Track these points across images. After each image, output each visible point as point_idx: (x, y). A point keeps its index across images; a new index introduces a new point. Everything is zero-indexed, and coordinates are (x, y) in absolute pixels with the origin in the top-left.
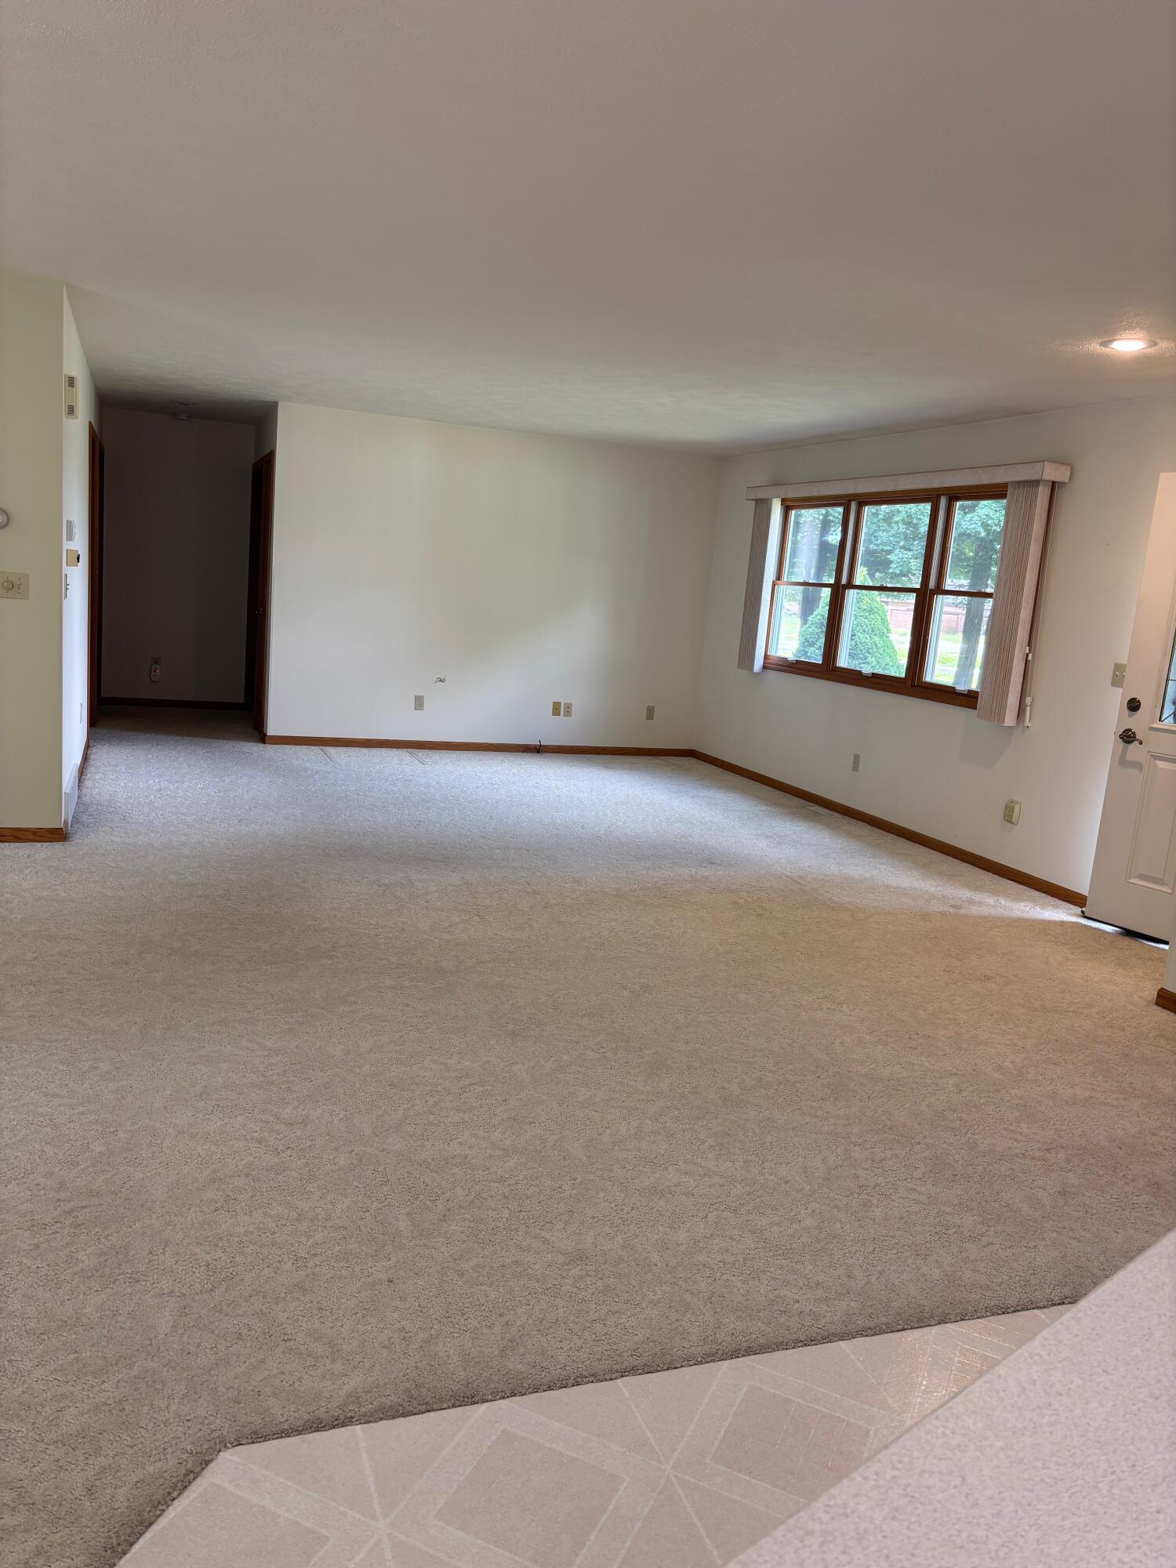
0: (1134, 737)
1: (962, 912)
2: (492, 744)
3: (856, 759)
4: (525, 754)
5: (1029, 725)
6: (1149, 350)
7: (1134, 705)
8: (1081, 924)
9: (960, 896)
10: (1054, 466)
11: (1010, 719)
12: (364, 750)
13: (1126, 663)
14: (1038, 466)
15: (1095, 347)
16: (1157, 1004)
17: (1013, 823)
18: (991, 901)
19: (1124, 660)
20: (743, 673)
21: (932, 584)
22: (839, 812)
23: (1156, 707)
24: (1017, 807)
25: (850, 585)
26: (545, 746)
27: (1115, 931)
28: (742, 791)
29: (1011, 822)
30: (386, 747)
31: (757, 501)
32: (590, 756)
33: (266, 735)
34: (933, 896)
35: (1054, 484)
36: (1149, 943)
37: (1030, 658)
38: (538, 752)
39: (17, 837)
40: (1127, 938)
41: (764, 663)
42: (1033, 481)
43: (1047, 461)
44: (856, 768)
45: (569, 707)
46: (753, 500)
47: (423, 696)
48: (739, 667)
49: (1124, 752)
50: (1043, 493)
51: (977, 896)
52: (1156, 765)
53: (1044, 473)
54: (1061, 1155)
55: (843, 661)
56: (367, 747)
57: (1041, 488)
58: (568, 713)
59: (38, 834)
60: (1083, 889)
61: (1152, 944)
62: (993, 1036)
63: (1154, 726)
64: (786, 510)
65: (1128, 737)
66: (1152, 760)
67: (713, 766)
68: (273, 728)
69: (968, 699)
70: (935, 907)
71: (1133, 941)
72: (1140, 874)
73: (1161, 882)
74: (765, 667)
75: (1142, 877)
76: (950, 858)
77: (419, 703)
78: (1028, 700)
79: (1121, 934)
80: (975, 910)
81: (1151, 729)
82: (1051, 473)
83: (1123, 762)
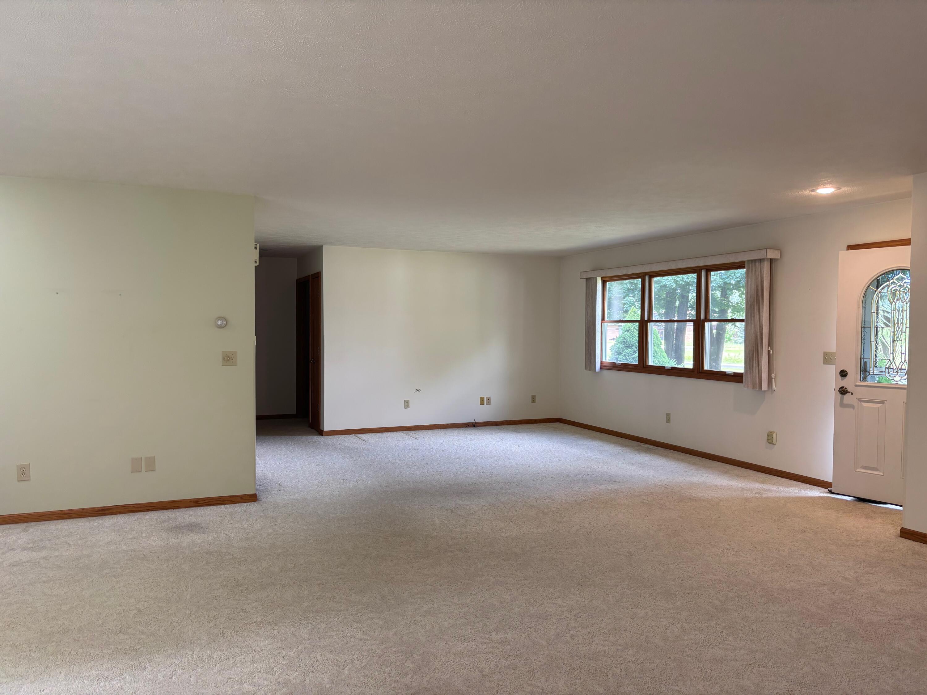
0: (847, 391)
1: (764, 496)
2: (448, 424)
3: (668, 416)
4: (467, 428)
5: (775, 389)
6: (837, 191)
7: (843, 374)
8: (831, 497)
9: (757, 487)
10: (772, 250)
11: (764, 387)
12: (379, 434)
13: (835, 351)
14: (763, 252)
15: (808, 192)
16: (901, 536)
17: (774, 444)
18: (774, 488)
19: (833, 349)
20: (589, 372)
21: (702, 317)
22: (661, 447)
23: (857, 374)
24: (774, 435)
25: (650, 320)
26: (477, 423)
27: (852, 499)
28: (600, 439)
29: (773, 444)
30: (390, 432)
31: (587, 279)
32: (506, 426)
33: (323, 431)
34: (743, 489)
35: (772, 261)
36: (874, 504)
37: (771, 353)
38: (474, 426)
39: (232, 501)
40: (859, 503)
41: (601, 366)
42: (760, 259)
43: (768, 248)
44: (668, 421)
45: (489, 399)
46: (584, 278)
47: (409, 400)
48: (586, 369)
49: (842, 400)
50: (767, 265)
51: (766, 487)
52: (862, 404)
53: (768, 253)
54: (908, 621)
55: (651, 362)
56: (380, 432)
57: (765, 263)
58: (489, 403)
59: (243, 498)
60: (828, 477)
61: (876, 505)
62: (830, 562)
63: (857, 384)
64: (604, 282)
65: (843, 391)
66: (859, 402)
67: (573, 426)
68: (327, 426)
69: (736, 378)
70: (749, 495)
71: (865, 504)
72: (862, 466)
73: (876, 469)
74: (602, 368)
75: (865, 468)
76: (737, 467)
77: (407, 404)
78: (773, 375)
79: (856, 500)
80: (770, 494)
81: (856, 386)
82: (771, 254)
83: (842, 405)
